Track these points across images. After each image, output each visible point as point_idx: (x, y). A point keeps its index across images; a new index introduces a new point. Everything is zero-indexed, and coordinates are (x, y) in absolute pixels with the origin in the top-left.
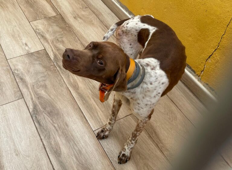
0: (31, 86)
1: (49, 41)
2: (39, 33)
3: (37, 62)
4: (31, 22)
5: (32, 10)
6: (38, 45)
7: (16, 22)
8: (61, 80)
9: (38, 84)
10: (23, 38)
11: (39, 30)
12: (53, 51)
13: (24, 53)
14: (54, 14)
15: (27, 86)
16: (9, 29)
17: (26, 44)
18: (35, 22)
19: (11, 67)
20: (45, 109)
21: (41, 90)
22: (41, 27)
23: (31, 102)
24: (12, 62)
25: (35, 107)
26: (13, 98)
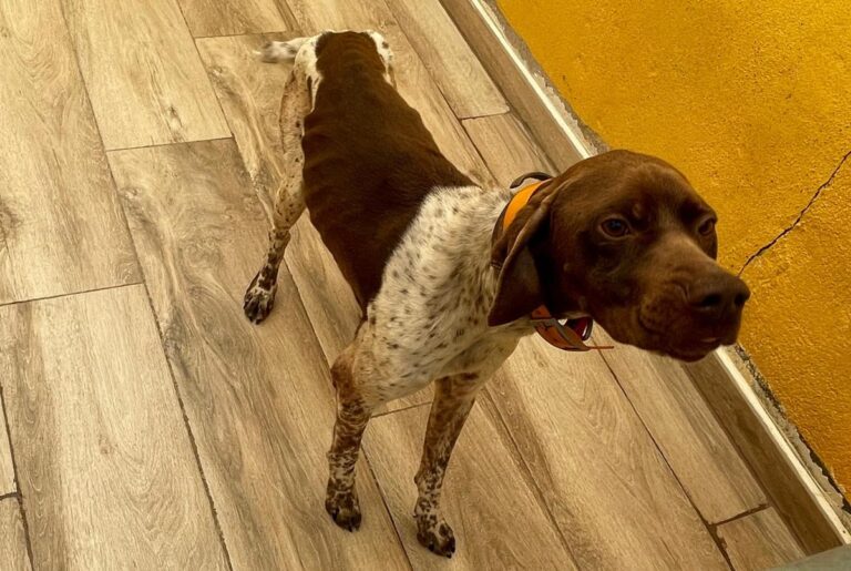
0: (172, 248)
1: (251, 114)
2: (221, 83)
3: (203, 177)
4: (197, 41)
6: (211, 122)
7: (150, 32)
10: (166, 90)
11: (221, 72)
12: (257, 147)
13: (163, 140)
14: (279, 26)
15: (158, 246)
16: (124, 51)
17: (173, 111)
18: (212, 43)
19: (116, 177)
20: (208, 327)
21: (205, 268)
22: (228, 62)
23: (167, 302)
24: (119, 162)
25: (178, 319)
26: (112, 277)
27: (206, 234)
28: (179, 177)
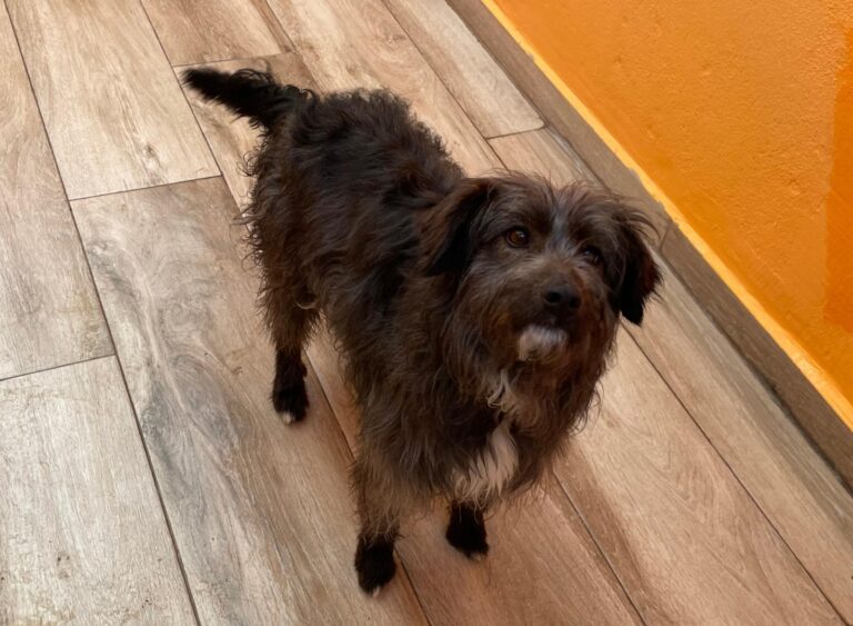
27: (192, 290)
28: (157, 226)
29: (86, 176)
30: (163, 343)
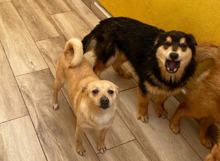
0: (36, 103)
1: (53, 60)
2: (44, 53)
3: (42, 81)
4: (36, 42)
5: (37, 30)
6: (42, 65)
7: (23, 41)
8: (64, 100)
9: (43, 102)
10: (29, 57)
11: (43, 50)
13: (30, 71)
14: (58, 35)
15: (32, 103)
16: (17, 48)
17: (32, 63)
18: (40, 42)
19: (18, 84)
20: (49, 127)
21: (46, 108)
22: (45, 47)
23: (36, 120)
24: (19, 80)
25: (40, 125)
26: (20, 114)
27: (45, 98)
28: (35, 82)
29: (18, 70)
30: (40, 111)
